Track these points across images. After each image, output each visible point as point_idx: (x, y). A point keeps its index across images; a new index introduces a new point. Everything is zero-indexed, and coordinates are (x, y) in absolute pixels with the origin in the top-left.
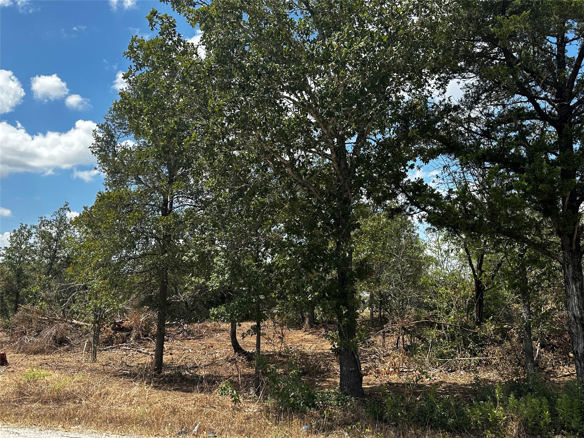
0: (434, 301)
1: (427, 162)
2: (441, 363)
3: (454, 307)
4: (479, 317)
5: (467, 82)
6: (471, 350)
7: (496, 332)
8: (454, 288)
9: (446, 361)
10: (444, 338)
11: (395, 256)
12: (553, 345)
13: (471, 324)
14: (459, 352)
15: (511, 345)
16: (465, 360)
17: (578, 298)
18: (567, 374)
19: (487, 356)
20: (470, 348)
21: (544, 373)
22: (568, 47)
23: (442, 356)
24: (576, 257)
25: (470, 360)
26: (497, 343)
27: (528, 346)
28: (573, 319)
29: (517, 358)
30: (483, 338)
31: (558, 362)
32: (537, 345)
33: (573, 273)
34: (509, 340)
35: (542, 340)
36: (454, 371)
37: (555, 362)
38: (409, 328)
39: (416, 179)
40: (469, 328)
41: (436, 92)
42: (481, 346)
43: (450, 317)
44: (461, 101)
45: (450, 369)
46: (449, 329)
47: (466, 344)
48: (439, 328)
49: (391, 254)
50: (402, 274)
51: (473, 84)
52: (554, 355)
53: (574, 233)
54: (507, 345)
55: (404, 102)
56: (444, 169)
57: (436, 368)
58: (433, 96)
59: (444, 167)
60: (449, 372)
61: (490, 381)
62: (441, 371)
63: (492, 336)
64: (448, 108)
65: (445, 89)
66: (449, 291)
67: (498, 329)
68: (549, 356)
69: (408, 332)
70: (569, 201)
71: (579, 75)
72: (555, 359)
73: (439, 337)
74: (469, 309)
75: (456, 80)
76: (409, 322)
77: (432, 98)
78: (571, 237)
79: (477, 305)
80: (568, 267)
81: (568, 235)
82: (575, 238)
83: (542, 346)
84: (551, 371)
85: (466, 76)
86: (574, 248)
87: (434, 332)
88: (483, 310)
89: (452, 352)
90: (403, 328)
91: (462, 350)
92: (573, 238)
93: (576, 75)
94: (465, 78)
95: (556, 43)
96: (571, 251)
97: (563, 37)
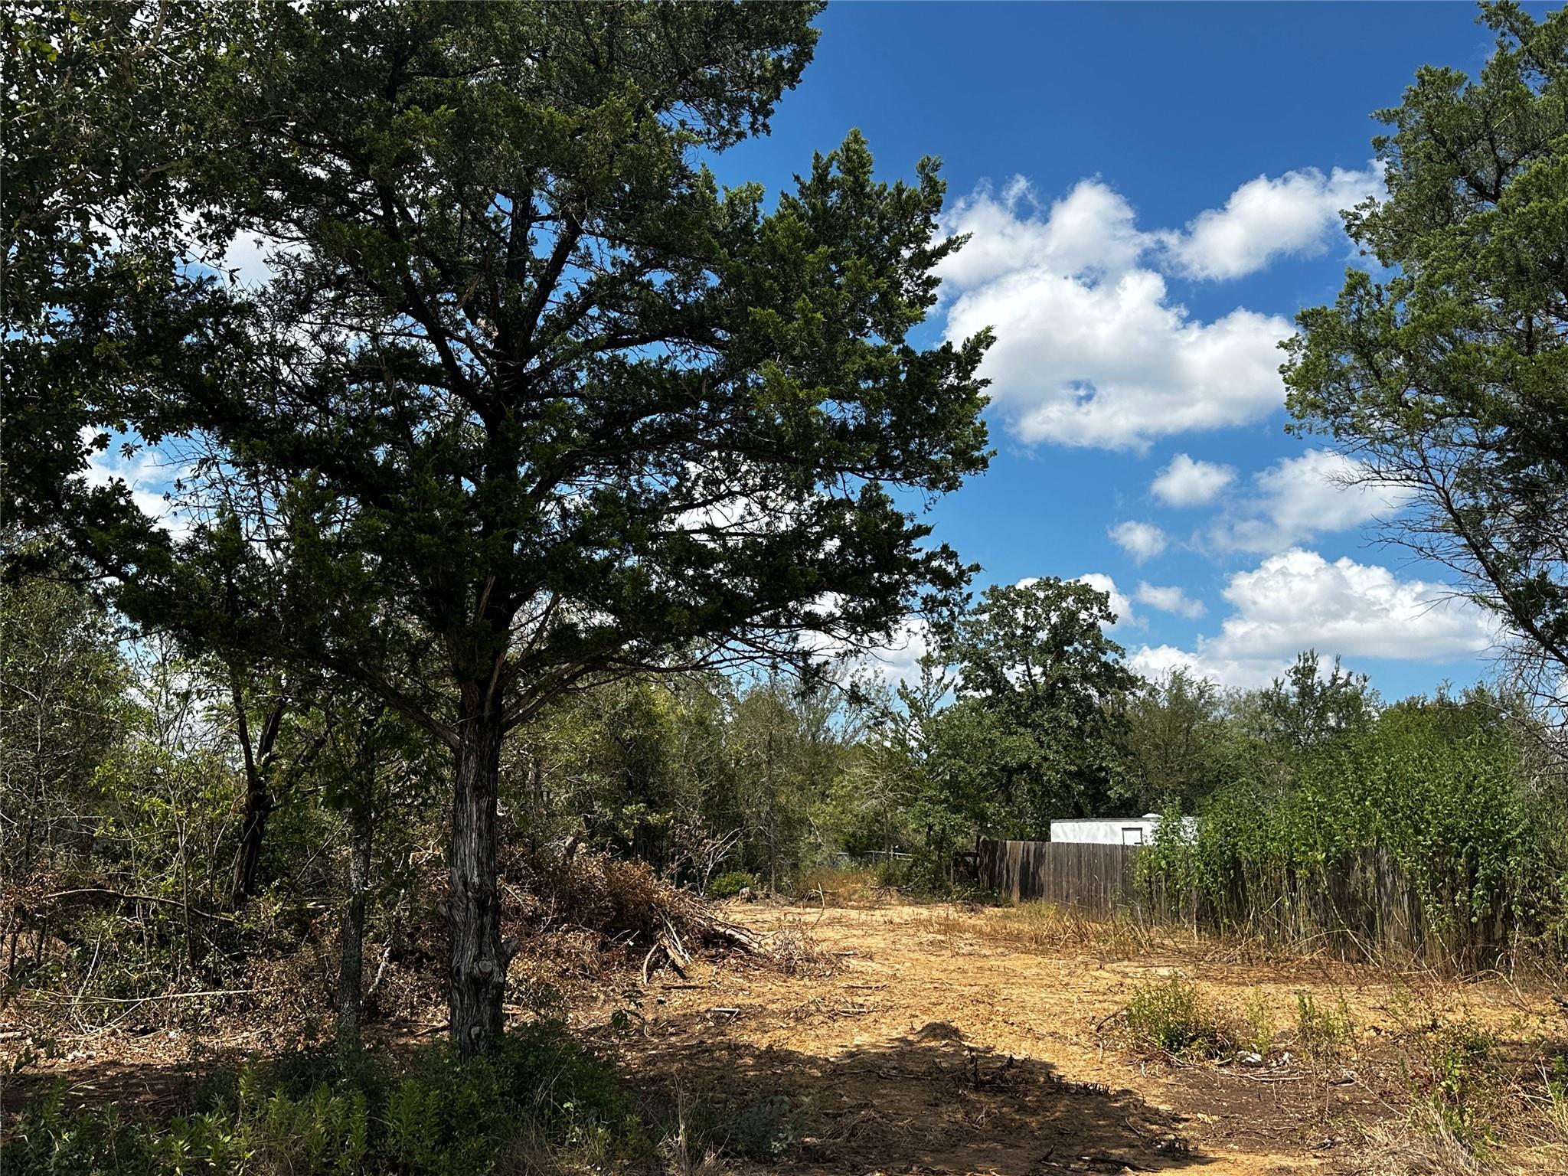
0: (124, 833)
1: (156, 439)
2: (117, 1010)
3: (180, 853)
4: (246, 880)
5: (282, 247)
6: (208, 970)
7: (285, 920)
8: (188, 797)
9: (133, 1004)
10: (139, 941)
11: (27, 696)
12: (421, 952)
13: (220, 898)
14: (175, 976)
15: (317, 955)
16: (187, 999)
17: (480, 836)
18: (441, 1025)
19: (248, 986)
20: (206, 966)
21: (387, 1026)
22: (535, 230)
23: (123, 990)
24: (489, 735)
25: (201, 999)
26: (282, 949)
27: (352, 956)
28: (461, 887)
29: (327, 989)
30: (250, 936)
31: (427, 996)
32: (382, 955)
33: (478, 775)
34: (313, 941)
35: (396, 940)
36: (153, 1030)
37: (419, 996)
38: (39, 911)
39: (111, 479)
40: (214, 910)
41: (196, 249)
42: (236, 958)
43: (163, 879)
44: (263, 293)
45: (140, 1027)
46: (155, 912)
47: (198, 953)
48: (129, 911)
49: (15, 690)
50: (43, 750)
51: (297, 258)
52: (419, 979)
53: (490, 678)
54: (307, 953)
55: (107, 254)
56: (200, 468)
57: (102, 1024)
58: (188, 256)
59: (203, 462)
60: (137, 1034)
61: (244, 1055)
62: (114, 1033)
63: (270, 932)
64: (220, 305)
65: (222, 246)
66: (171, 807)
67: (289, 913)
68: (406, 981)
69: (33, 925)
70: (489, 599)
71: (549, 306)
72: (420, 988)
73: (123, 936)
74: (221, 858)
75: (254, 235)
76: (40, 894)
77: (186, 262)
78: (483, 685)
79: (243, 847)
80: (467, 758)
81: (479, 682)
82: (491, 691)
83: (392, 958)
84: (405, 1020)
85: (280, 231)
86: (487, 713)
87: (108, 924)
88: (257, 860)
89: (156, 979)
90: (19, 909)
91: (184, 971)
92: (488, 687)
93: (543, 304)
94: (279, 236)
95: (510, 215)
96: (479, 720)
97: (527, 204)
